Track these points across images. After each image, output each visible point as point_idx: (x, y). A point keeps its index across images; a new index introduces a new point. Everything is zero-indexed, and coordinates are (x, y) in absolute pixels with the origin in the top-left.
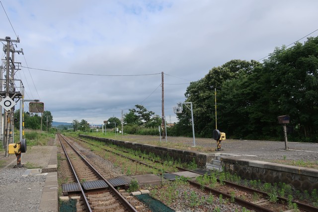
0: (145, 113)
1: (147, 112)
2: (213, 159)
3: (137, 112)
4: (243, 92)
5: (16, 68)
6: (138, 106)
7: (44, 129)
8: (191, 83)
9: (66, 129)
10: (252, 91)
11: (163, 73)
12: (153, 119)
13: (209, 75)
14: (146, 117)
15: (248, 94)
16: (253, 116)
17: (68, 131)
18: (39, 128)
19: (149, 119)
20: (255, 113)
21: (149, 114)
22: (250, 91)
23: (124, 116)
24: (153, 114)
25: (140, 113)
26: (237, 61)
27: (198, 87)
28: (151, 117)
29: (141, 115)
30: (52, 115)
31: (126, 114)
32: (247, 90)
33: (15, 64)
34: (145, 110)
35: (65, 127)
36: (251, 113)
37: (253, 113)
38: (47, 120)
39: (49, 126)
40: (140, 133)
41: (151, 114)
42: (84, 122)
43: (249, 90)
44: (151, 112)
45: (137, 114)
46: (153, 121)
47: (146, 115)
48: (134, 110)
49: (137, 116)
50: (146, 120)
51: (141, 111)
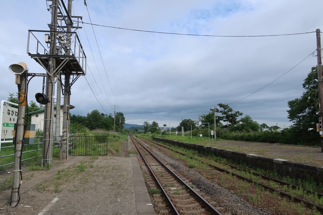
0: (230, 113)
1: (233, 112)
3: (221, 112)
5: (74, 25)
6: (221, 105)
7: (117, 131)
9: (137, 130)
11: (318, 32)
12: (242, 120)
14: (231, 118)
17: (140, 133)
18: (112, 129)
19: (235, 121)
21: (235, 115)
24: (241, 114)
25: (225, 113)
28: (238, 119)
29: (225, 116)
30: (124, 116)
31: (203, 116)
33: (72, 19)
34: (231, 110)
35: (135, 129)
38: (120, 122)
39: (122, 127)
40: (226, 138)
41: (238, 115)
42: (155, 124)
44: (238, 112)
45: (220, 115)
46: (241, 123)
47: (232, 116)
48: (217, 109)
49: (219, 117)
50: (230, 122)
51: (225, 111)
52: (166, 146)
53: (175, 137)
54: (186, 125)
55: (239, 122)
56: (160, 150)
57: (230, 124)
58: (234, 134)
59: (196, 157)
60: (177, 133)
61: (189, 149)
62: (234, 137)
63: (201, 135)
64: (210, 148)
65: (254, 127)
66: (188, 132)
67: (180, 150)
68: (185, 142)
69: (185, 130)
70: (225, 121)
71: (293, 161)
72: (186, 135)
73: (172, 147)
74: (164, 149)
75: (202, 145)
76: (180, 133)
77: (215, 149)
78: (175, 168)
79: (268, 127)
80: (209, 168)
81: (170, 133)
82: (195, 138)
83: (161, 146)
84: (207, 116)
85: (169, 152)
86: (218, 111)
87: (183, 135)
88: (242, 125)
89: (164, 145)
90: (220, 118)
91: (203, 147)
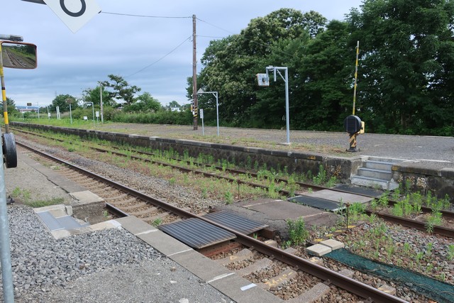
0: (124, 88)
1: (129, 87)
2: (359, 167)
3: (113, 86)
4: (316, 58)
6: (113, 78)
8: (211, 42)
10: (329, 57)
11: (194, 17)
12: (140, 98)
13: (250, 30)
14: (127, 94)
15: (323, 62)
16: (329, 97)
19: (131, 98)
20: (332, 92)
21: (132, 91)
22: (326, 58)
23: (85, 93)
24: (139, 90)
25: (118, 88)
26: (288, 10)
27: (228, 49)
28: (135, 96)
29: (118, 91)
31: (88, 90)
32: (321, 56)
34: (126, 85)
36: (325, 92)
37: (329, 91)
40: (119, 120)
41: (134, 90)
42: (8, 101)
43: (325, 55)
44: (135, 87)
45: (111, 90)
46: (139, 101)
47: (127, 91)
48: (107, 82)
49: (110, 93)
50: (126, 99)
51: (119, 85)
52: (34, 133)
53: (47, 121)
54: (63, 104)
55: (136, 100)
56: (26, 138)
57: (126, 102)
58: (129, 115)
59: (77, 142)
60: (49, 115)
61: (68, 135)
62: (129, 120)
63: (86, 118)
64: (94, 132)
65: (154, 106)
66: (66, 114)
67: (57, 136)
68: (62, 127)
69: (62, 111)
70: (118, 98)
71: (164, 137)
72: (63, 118)
73: (44, 134)
74: (32, 136)
75: (85, 129)
76: (54, 115)
77: (99, 132)
78: (51, 153)
79: (178, 106)
80: (91, 150)
81: (39, 115)
82: (76, 121)
83: (27, 133)
84: (94, 91)
85: (41, 139)
86: (108, 85)
87: (59, 118)
88: (139, 104)
89: (31, 132)
90: (111, 95)
91: (85, 131)
